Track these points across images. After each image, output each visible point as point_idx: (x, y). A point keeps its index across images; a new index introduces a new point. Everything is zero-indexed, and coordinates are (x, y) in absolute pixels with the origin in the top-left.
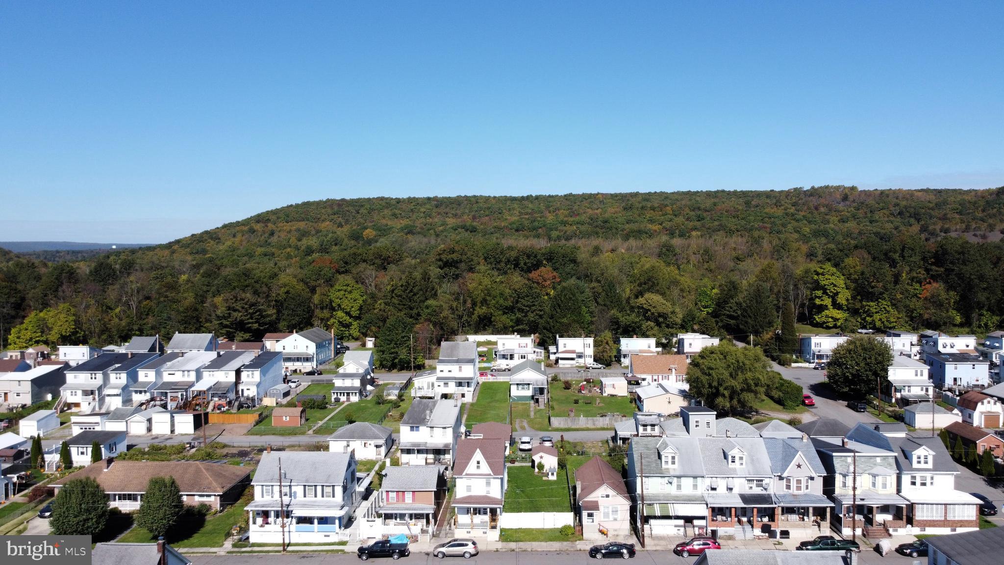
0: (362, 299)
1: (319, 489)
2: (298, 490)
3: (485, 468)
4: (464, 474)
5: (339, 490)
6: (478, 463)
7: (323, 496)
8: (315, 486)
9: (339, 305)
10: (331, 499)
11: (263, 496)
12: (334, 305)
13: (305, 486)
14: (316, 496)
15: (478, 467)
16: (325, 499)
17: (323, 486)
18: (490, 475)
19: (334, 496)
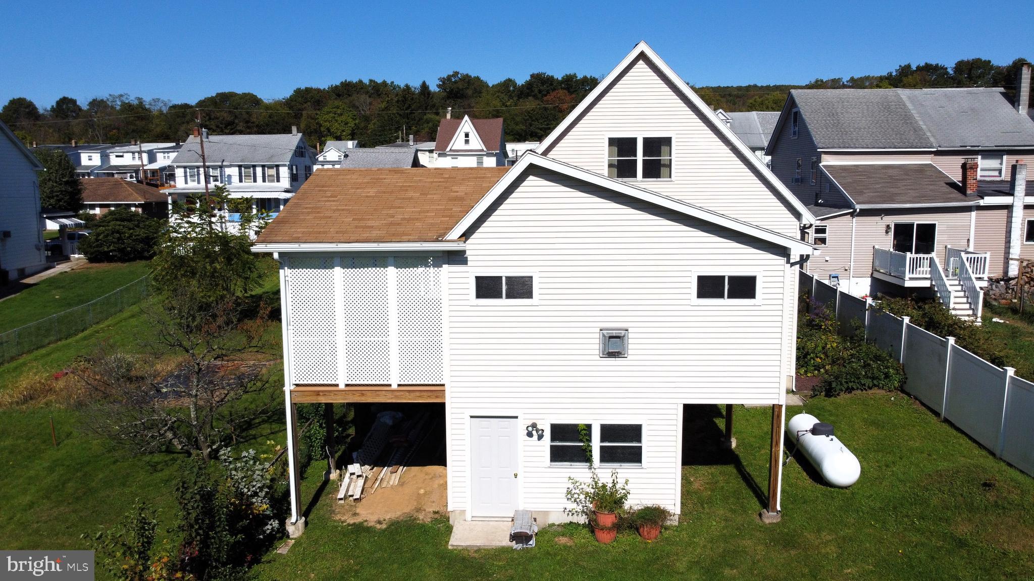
0: (354, 122)
1: (259, 170)
2: (233, 172)
3: (476, 143)
4: (448, 149)
5: (284, 172)
6: (467, 135)
7: (264, 181)
8: (254, 167)
9: (328, 130)
10: (276, 184)
11: (186, 182)
12: (322, 129)
13: (240, 167)
14: (255, 181)
15: (467, 142)
16: (267, 184)
17: (263, 166)
18: (482, 150)
19: (278, 181)
